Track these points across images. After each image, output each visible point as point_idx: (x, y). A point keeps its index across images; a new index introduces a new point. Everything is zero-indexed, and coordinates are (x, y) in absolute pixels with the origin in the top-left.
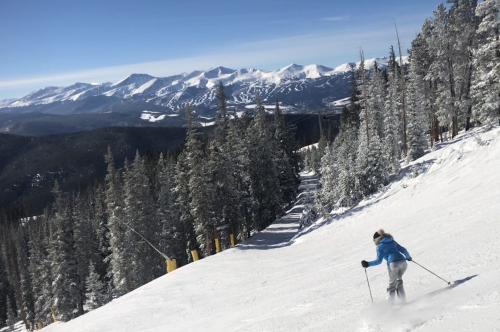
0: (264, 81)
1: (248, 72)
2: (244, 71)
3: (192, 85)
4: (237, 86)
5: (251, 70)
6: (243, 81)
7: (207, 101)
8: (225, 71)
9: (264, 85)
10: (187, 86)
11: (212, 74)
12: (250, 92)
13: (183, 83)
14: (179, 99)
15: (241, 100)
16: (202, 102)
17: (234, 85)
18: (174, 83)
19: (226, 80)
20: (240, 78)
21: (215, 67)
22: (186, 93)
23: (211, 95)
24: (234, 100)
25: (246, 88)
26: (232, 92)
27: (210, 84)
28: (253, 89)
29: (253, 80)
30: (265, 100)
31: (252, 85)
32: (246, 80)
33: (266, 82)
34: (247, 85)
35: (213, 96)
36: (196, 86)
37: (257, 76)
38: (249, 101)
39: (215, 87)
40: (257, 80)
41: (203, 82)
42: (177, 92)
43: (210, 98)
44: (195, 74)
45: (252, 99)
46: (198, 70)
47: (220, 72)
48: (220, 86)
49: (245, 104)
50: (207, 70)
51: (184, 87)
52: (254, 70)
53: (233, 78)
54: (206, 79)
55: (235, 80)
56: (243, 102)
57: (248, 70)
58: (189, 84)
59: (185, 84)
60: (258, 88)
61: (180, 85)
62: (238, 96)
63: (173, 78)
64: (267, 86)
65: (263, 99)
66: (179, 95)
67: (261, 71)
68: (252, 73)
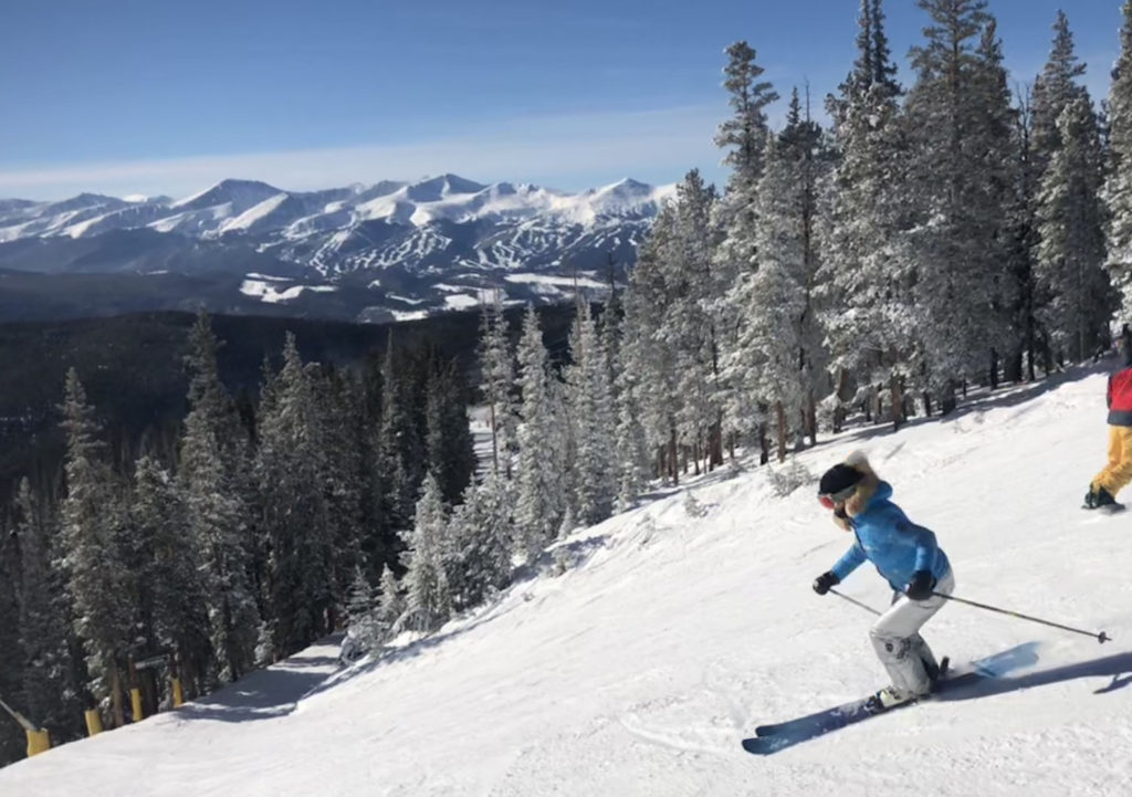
0: (555, 216)
1: (514, 192)
2: (506, 190)
3: (373, 216)
4: (487, 224)
5: (524, 188)
6: (503, 213)
7: (411, 258)
8: (459, 185)
9: (555, 226)
10: (363, 219)
11: (427, 191)
12: (519, 241)
13: (353, 209)
14: (342, 249)
15: (496, 262)
16: (399, 259)
17: (479, 221)
18: (331, 208)
19: (459, 209)
20: (495, 206)
21: (433, 176)
22: (359, 234)
23: (421, 242)
24: (477, 258)
25: (511, 231)
26: (474, 239)
27: (421, 216)
28: (526, 233)
29: (528, 211)
30: (556, 263)
31: (526, 225)
32: (511, 213)
33: (560, 220)
34: (513, 225)
35: (426, 246)
36: (384, 218)
37: (537, 205)
38: (516, 265)
39: (432, 223)
40: (538, 214)
41: (404, 209)
42: (336, 231)
43: (418, 251)
44: (384, 188)
45: (523, 259)
46: (390, 179)
47: (447, 187)
48: (444, 223)
49: (504, 272)
50: (416, 179)
51: (354, 219)
52: (532, 189)
53: (476, 204)
54: (412, 202)
55: (484, 211)
56: (502, 266)
57: (516, 187)
58: (369, 212)
59: (358, 214)
60: (540, 234)
61: (343, 215)
62: (488, 251)
63: (330, 195)
64: (562, 230)
65: (549, 262)
66: (340, 237)
67: (549, 191)
68: (526, 196)
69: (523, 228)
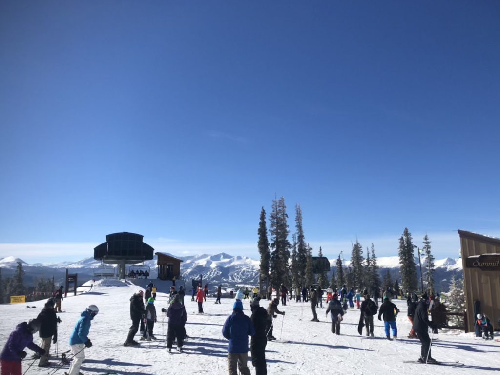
0: (253, 267)
1: (242, 259)
2: (239, 258)
3: (200, 264)
4: (233, 268)
5: (245, 258)
6: (238, 265)
7: (209, 278)
8: (226, 256)
9: (253, 269)
10: (197, 265)
11: (216, 258)
12: (242, 273)
13: (194, 262)
14: (189, 274)
15: (234, 279)
16: (206, 278)
17: (231, 267)
18: (188, 262)
19: (225, 263)
20: (236, 263)
21: (218, 253)
22: (195, 270)
23: (212, 273)
24: (228, 278)
25: (240, 270)
26: (228, 272)
27: (214, 265)
28: (244, 271)
29: (246, 265)
30: (252, 281)
31: (244, 269)
32: (240, 265)
34: (240, 268)
35: (214, 274)
36: (203, 265)
37: (248, 263)
38: (240, 281)
39: (217, 267)
40: (248, 265)
41: (209, 263)
42: (188, 268)
43: (211, 275)
44: (204, 256)
45: (242, 279)
46: (206, 254)
47: (222, 256)
48: (220, 268)
49: (236, 283)
50: (214, 254)
51: (194, 265)
52: (247, 258)
53: (230, 262)
54: (211, 261)
55: (232, 264)
56: (235, 281)
57: (242, 257)
58: (199, 263)
59: (195, 264)
60: (248, 272)
61: (191, 264)
62: (232, 276)
63: (188, 258)
64: (255, 271)
65: (250, 281)
66: (189, 271)
67: (252, 259)
68: (245, 260)
69: (243, 269)
